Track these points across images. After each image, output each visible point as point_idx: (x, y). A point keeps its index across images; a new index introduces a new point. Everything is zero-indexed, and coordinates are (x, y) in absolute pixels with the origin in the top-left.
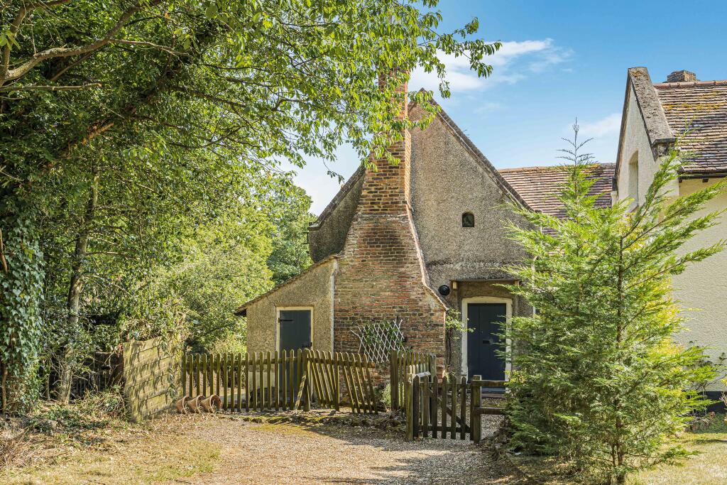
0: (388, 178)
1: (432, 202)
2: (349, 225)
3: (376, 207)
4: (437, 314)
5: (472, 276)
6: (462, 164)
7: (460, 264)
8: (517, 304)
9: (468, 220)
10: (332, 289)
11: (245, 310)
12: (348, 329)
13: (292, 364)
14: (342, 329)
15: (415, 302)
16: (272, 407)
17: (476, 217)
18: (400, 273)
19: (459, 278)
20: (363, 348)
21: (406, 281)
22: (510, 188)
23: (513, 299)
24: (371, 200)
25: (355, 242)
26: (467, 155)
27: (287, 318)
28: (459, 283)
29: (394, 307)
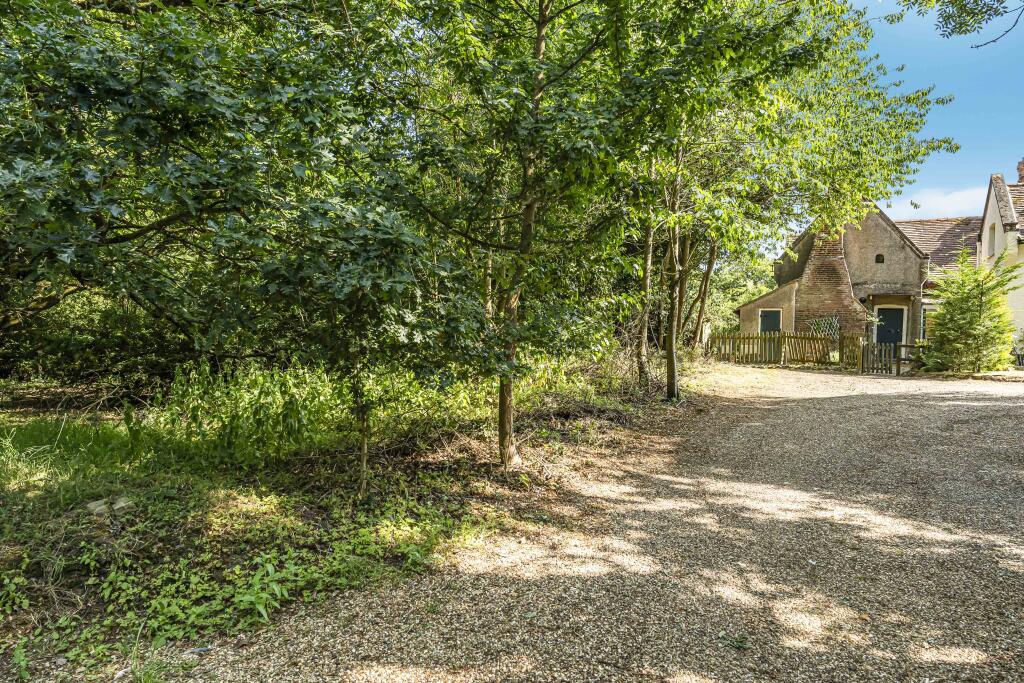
1: (856, 248)
2: (805, 263)
3: (823, 252)
4: (862, 314)
5: (882, 292)
6: (877, 225)
7: (874, 285)
8: (911, 309)
9: (880, 259)
10: (794, 298)
11: (739, 310)
12: (803, 321)
13: (776, 339)
14: (800, 321)
15: (847, 307)
16: (764, 362)
17: (885, 257)
18: (838, 290)
19: (873, 293)
21: (842, 294)
22: (909, 240)
23: (908, 306)
24: (820, 248)
25: (810, 272)
27: (765, 315)
28: (874, 296)
29: (833, 310)
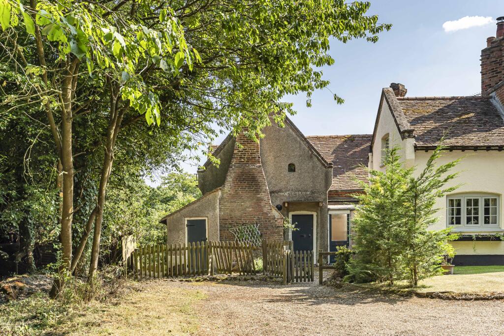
0: (249, 143)
1: (271, 157)
2: (227, 170)
3: (243, 160)
4: (279, 220)
5: (295, 199)
6: (288, 136)
7: (288, 192)
8: (319, 214)
9: (292, 168)
10: (218, 207)
11: (166, 220)
12: (228, 230)
13: (203, 250)
14: (224, 230)
15: (267, 214)
16: (191, 274)
17: (296, 166)
18: (258, 198)
19: (287, 200)
20: (237, 241)
21: (261, 202)
22: (315, 150)
23: (317, 212)
24: (239, 156)
25: (231, 180)
26: (291, 130)
27: (191, 224)
28: (288, 203)
29: (254, 217)
